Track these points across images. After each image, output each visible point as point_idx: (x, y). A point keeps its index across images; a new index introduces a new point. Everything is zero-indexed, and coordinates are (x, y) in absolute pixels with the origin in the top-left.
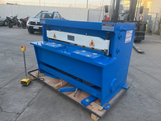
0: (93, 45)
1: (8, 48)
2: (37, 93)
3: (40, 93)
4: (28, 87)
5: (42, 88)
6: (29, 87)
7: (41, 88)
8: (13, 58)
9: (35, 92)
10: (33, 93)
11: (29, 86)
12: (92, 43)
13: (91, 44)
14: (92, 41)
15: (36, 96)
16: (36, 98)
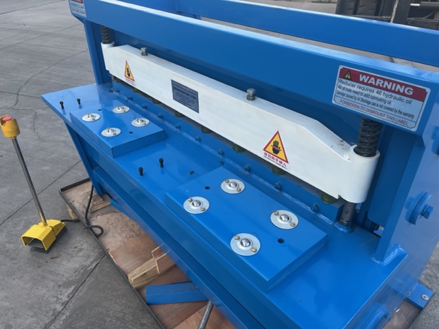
0: (281, 154)
1: (32, 75)
2: (73, 287)
3: (84, 289)
4: (47, 257)
5: (94, 265)
6: (55, 255)
7: (92, 263)
8: (36, 117)
9: (67, 284)
10: (60, 286)
11: (54, 253)
12: (276, 144)
13: (270, 149)
14: (277, 139)
15: (65, 304)
16: (64, 317)
